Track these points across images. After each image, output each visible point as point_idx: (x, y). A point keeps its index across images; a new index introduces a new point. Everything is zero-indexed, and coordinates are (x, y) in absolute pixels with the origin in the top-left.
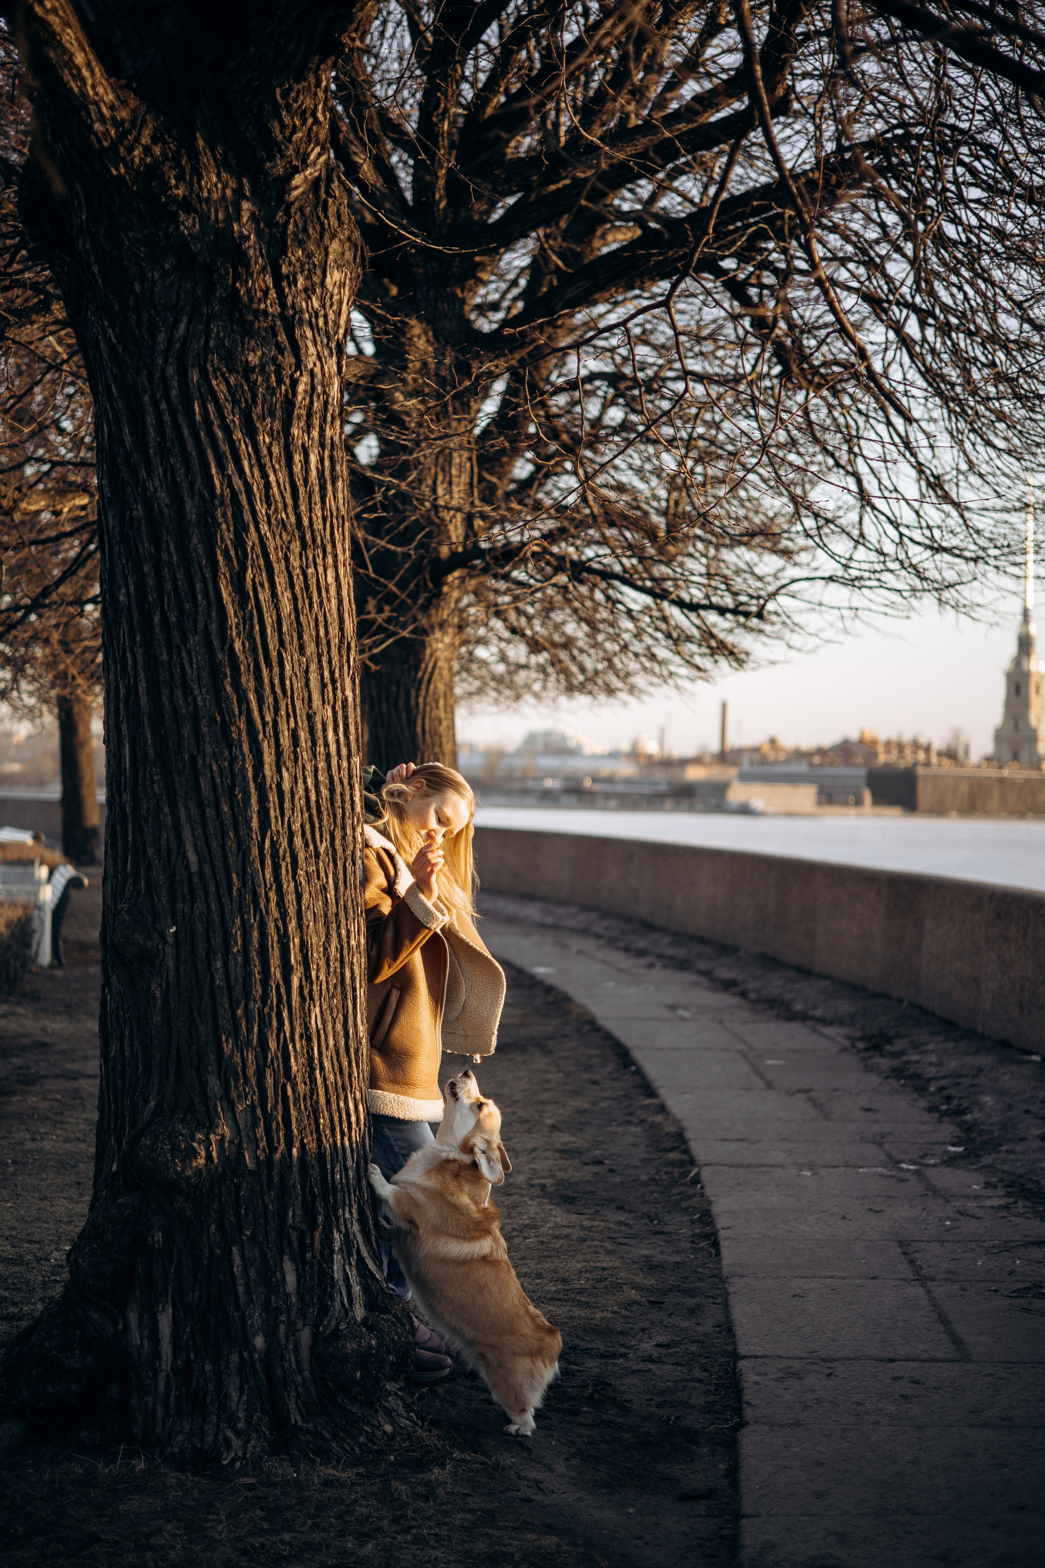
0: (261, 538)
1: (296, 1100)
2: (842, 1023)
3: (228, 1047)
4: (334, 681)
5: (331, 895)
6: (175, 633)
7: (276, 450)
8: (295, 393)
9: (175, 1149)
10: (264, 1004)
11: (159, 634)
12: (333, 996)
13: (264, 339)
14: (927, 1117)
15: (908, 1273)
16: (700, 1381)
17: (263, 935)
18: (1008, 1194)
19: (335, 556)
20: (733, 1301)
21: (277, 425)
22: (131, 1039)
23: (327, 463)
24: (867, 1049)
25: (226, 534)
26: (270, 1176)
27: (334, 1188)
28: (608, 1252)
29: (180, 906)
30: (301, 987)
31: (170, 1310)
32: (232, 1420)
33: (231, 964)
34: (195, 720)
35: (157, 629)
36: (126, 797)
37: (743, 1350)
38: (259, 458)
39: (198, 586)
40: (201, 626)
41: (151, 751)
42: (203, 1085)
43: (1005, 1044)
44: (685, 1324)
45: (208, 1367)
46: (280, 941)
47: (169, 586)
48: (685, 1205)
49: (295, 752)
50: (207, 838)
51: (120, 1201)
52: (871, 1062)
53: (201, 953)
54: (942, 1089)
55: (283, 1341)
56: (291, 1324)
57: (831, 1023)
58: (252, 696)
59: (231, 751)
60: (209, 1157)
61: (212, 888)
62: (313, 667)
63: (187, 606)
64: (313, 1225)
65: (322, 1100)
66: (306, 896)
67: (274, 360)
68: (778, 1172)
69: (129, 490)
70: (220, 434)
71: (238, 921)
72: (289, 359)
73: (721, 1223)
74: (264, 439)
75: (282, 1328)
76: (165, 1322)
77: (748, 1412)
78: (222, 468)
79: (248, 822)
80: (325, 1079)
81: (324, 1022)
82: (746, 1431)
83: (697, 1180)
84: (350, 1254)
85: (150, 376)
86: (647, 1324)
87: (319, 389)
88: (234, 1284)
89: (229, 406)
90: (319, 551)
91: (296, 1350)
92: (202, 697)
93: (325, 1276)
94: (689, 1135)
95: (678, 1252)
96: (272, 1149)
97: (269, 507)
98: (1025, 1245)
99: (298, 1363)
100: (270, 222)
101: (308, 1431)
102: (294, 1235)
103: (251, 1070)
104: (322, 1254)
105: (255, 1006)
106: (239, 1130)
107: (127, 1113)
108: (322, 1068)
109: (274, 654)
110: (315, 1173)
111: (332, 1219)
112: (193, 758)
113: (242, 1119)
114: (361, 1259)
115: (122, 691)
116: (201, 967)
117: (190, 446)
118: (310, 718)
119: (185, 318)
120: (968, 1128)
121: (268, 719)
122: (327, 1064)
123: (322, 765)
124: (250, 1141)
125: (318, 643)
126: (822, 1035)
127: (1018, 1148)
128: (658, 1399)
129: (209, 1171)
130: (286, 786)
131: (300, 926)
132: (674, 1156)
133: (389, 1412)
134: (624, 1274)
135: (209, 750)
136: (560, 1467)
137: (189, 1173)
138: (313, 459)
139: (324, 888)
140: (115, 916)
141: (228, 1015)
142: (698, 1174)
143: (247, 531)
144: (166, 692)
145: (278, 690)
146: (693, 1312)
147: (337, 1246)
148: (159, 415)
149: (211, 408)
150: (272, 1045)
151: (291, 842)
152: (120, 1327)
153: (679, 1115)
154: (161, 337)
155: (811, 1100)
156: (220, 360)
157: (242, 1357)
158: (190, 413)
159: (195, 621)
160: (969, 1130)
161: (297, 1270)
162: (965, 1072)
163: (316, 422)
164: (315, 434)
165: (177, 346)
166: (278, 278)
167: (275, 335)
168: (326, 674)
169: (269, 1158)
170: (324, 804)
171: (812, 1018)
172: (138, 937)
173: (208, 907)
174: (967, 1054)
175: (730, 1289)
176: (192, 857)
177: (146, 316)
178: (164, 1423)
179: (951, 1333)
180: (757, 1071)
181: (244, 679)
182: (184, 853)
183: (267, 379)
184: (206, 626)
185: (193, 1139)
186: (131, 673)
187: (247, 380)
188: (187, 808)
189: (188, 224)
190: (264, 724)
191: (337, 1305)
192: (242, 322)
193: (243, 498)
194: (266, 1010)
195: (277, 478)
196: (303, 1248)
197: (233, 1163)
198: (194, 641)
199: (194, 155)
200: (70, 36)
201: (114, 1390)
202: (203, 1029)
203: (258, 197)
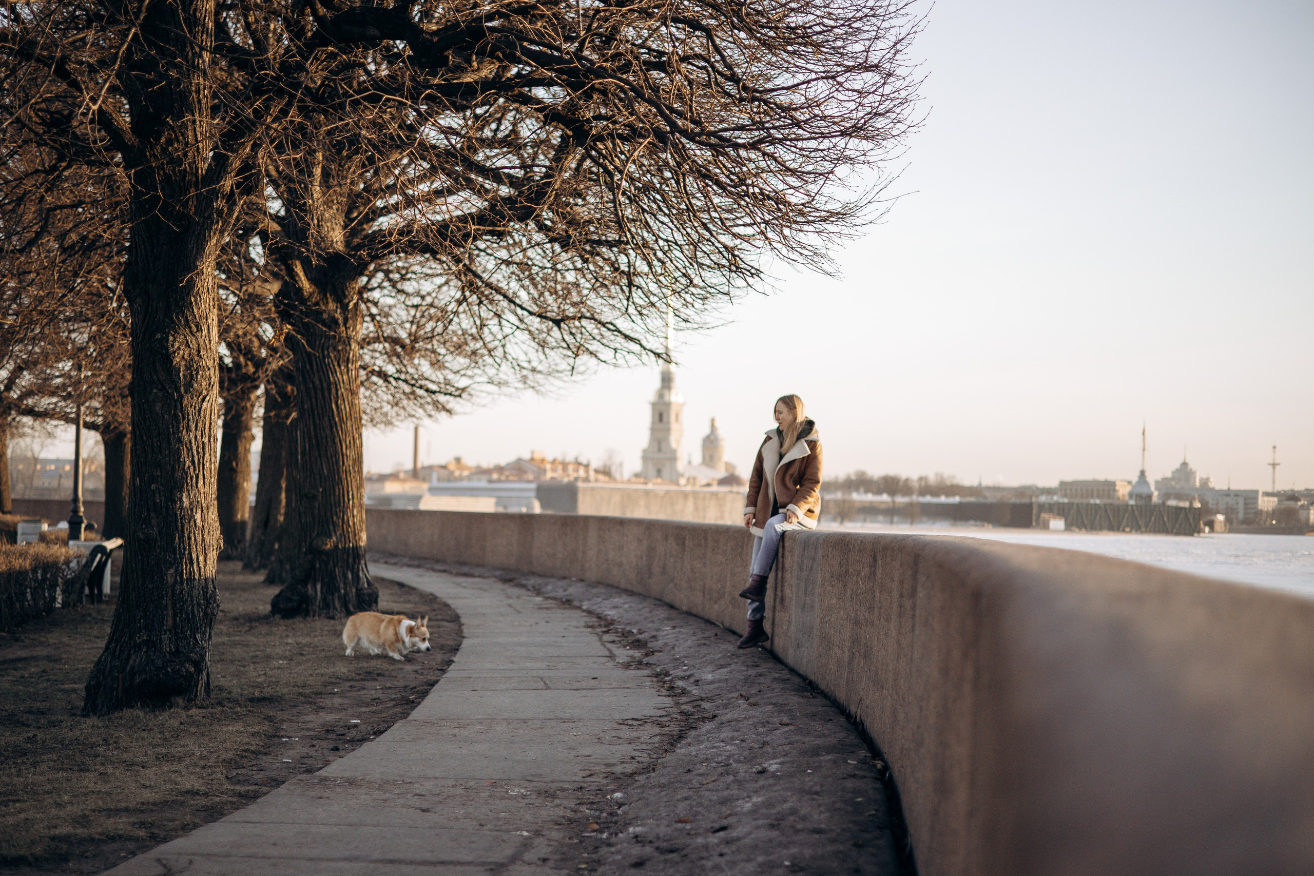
0: (342, 393)
1: (351, 533)
3: (335, 518)
4: (358, 428)
5: (358, 483)
6: (321, 417)
7: (345, 370)
9: (322, 544)
11: (316, 417)
13: (343, 343)
17: (343, 492)
21: (345, 364)
25: (333, 391)
26: (345, 551)
32: (336, 610)
36: (307, 457)
38: (341, 373)
40: (327, 415)
42: (328, 528)
50: (329, 467)
53: (328, 496)
56: (350, 587)
59: (335, 446)
60: (331, 545)
61: (330, 480)
62: (353, 424)
63: (324, 410)
64: (354, 564)
66: (353, 482)
67: (345, 348)
70: (332, 367)
71: (337, 488)
72: (348, 348)
74: (342, 368)
75: (348, 588)
76: (319, 587)
78: (332, 375)
79: (339, 463)
88: (336, 577)
89: (334, 360)
93: (358, 577)
96: (345, 544)
97: (344, 385)
100: (344, 314)
102: (350, 567)
103: (340, 525)
104: (357, 572)
105: (341, 509)
106: (337, 539)
109: (345, 422)
111: (359, 563)
112: (326, 448)
113: (338, 536)
116: (328, 499)
117: (325, 370)
118: (353, 437)
121: (344, 438)
124: (340, 542)
129: (331, 549)
137: (326, 549)
141: (335, 511)
149: (330, 360)
150: (345, 518)
156: (332, 349)
157: (339, 595)
158: (324, 362)
159: (326, 413)
166: (346, 328)
169: (345, 547)
173: (330, 484)
176: (325, 472)
183: (343, 353)
184: (329, 415)
185: (327, 541)
187: (338, 353)
189: (325, 316)
192: (338, 339)
193: (337, 383)
194: (344, 510)
195: (345, 377)
196: (353, 568)
197: (336, 547)
198: (326, 418)
199: (327, 299)
200: (301, 274)
201: (304, 606)
202: (329, 514)
203: (341, 308)
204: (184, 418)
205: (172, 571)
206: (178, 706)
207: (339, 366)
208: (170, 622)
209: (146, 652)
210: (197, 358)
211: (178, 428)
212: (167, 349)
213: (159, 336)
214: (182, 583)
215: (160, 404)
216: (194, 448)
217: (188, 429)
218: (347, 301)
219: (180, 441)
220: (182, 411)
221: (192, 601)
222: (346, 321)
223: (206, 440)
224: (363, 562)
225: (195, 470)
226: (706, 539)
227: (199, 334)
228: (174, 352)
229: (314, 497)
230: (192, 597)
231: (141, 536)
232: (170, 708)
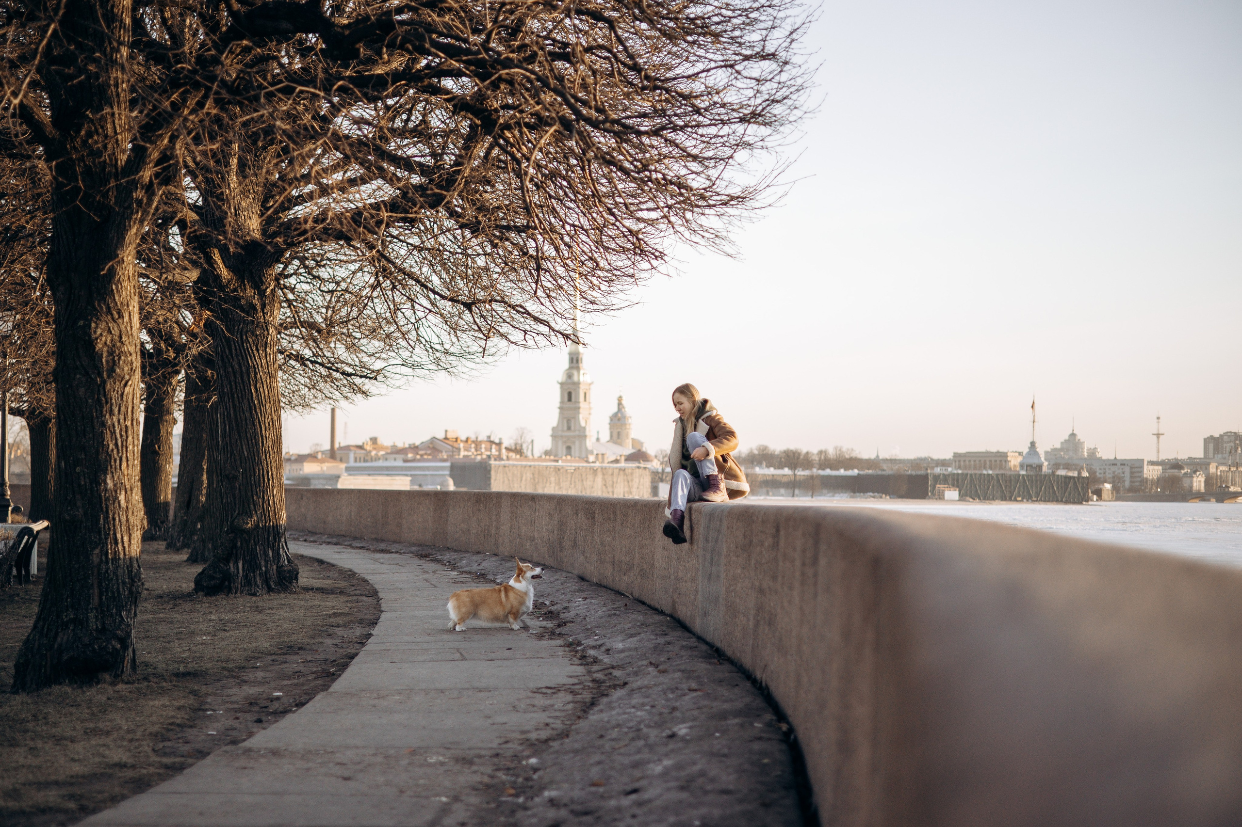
0: (260, 376)
1: (271, 511)
3: (255, 498)
4: (276, 411)
5: (278, 462)
6: (240, 400)
7: (263, 354)
9: (243, 522)
10: (263, 488)
11: (236, 399)
13: (260, 328)
17: (263, 472)
21: (264, 348)
25: (252, 375)
26: (265, 529)
29: (243, 464)
30: (272, 484)
32: (258, 587)
33: (255, 478)
34: (246, 420)
36: (228, 438)
38: (260, 357)
39: (246, 388)
42: (249, 507)
45: (251, 574)
46: (267, 473)
49: (269, 428)
50: (249, 448)
53: (248, 476)
54: (448, 561)
55: (269, 568)
56: (271, 564)
58: (259, 414)
59: (255, 427)
60: (251, 524)
61: (251, 460)
63: (243, 393)
64: (275, 543)
66: (272, 463)
67: (262, 332)
70: (250, 351)
71: (257, 468)
72: (266, 333)
74: (261, 352)
75: (269, 565)
76: (240, 565)
78: (251, 359)
79: (259, 444)
88: (257, 555)
89: (252, 344)
91: (272, 570)
92: (247, 414)
93: (279, 554)
96: (266, 522)
97: (262, 368)
99: (273, 573)
100: (262, 299)
101: (276, 588)
102: (271, 544)
103: (261, 504)
104: (278, 550)
105: (261, 488)
106: (258, 518)
109: (264, 404)
111: (279, 541)
112: (245, 429)
113: (259, 515)
114: (285, 550)
116: (248, 479)
117: (243, 354)
118: (272, 418)
124: (261, 520)
125: (273, 401)
129: (251, 527)
130: (267, 436)
131: (271, 470)
135: (249, 427)
137: (247, 527)
139: (276, 461)
141: (255, 490)
143: (257, 374)
145: (265, 413)
147: (281, 548)
149: (248, 345)
150: (266, 498)
151: (269, 449)
156: (250, 333)
157: (260, 572)
158: (243, 346)
159: (245, 396)
161: (272, 552)
166: (264, 313)
169: (265, 525)
173: (250, 465)
176: (245, 452)
181: (257, 410)
183: (261, 338)
184: (248, 397)
185: (247, 520)
187: (256, 338)
189: (243, 302)
190: (262, 421)
192: (256, 324)
193: (256, 366)
195: (264, 361)
196: (274, 546)
197: (257, 526)
198: (245, 401)
199: (245, 285)
200: (220, 262)
201: (227, 583)
202: (249, 494)
203: (259, 294)
204: (107, 403)
205: (97, 551)
206: (105, 682)
207: (258, 350)
208: (96, 600)
209: (73, 630)
210: (119, 344)
211: (102, 412)
212: (90, 335)
213: (81, 323)
214: (107, 562)
215: (83, 389)
216: (118, 431)
217: (111, 413)
218: (264, 287)
219: (103, 424)
220: (105, 395)
221: (117, 580)
222: (263, 306)
223: (129, 423)
224: (283, 540)
225: (118, 452)
226: (615, 513)
227: (120, 321)
228: (97, 339)
229: (235, 478)
230: (117, 576)
231: (67, 517)
232: (98, 683)
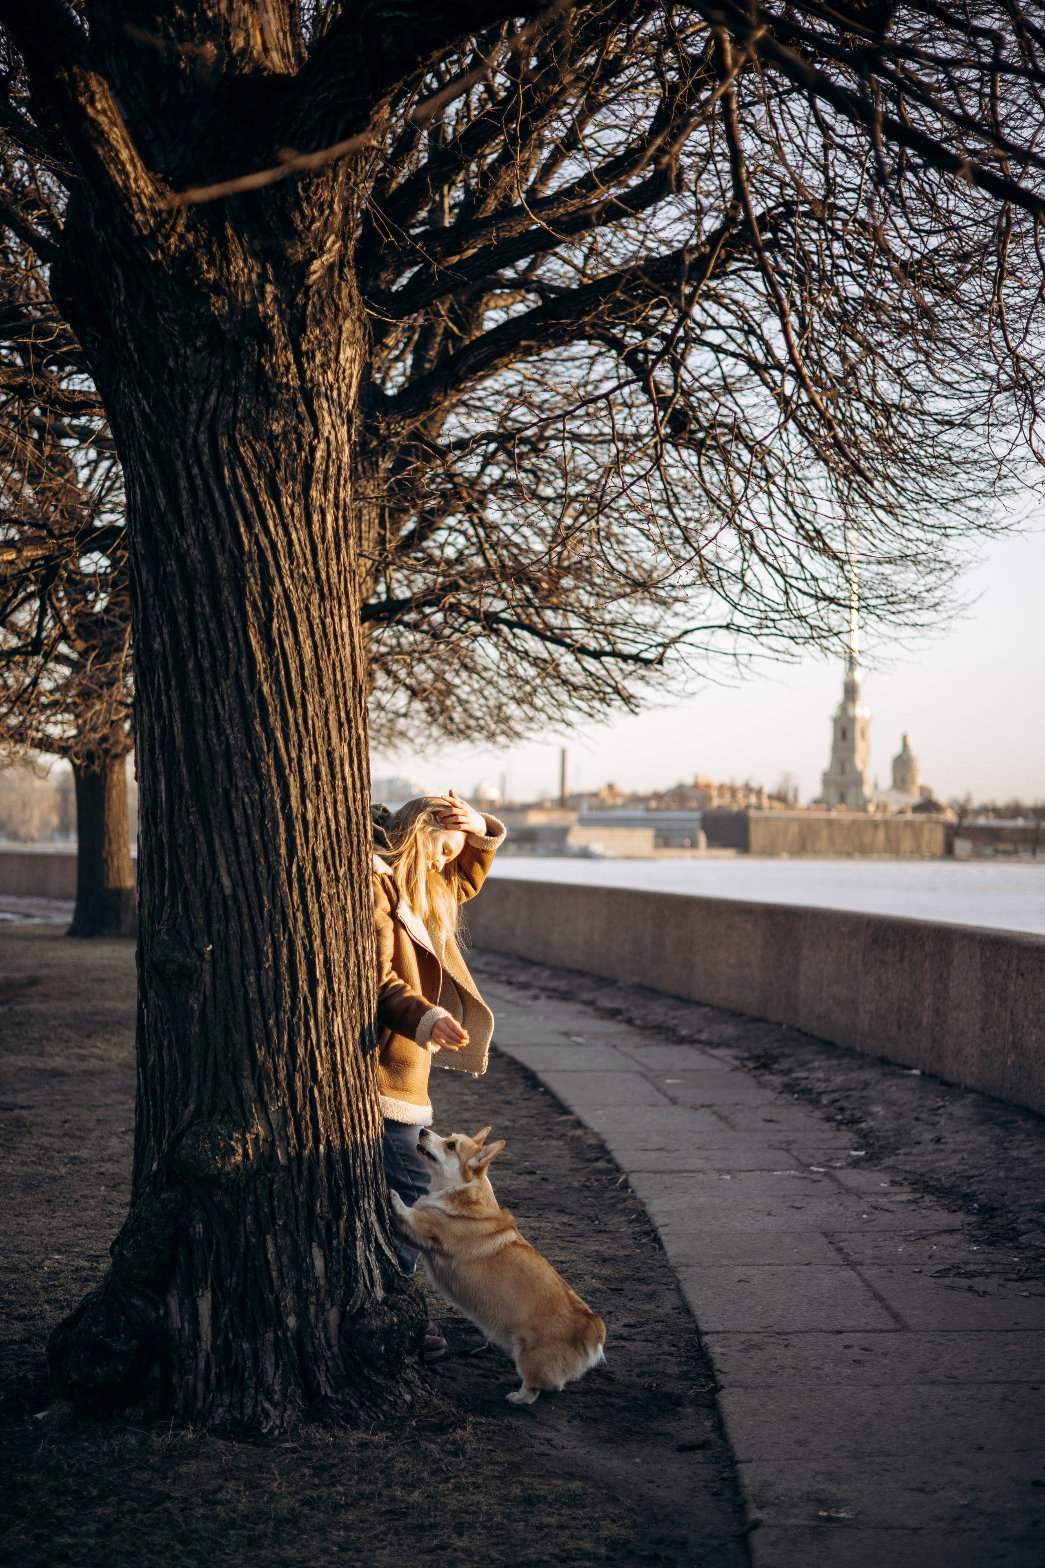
0: (285, 590)
1: (322, 1101)
2: (728, 1046)
3: (261, 1054)
4: (349, 721)
5: (349, 915)
6: (208, 678)
7: (297, 510)
8: (313, 459)
9: (215, 1147)
10: (293, 1014)
11: (193, 679)
12: (352, 1007)
13: (286, 409)
14: (826, 1126)
15: (838, 1259)
16: (671, 1354)
17: (292, 952)
18: (914, 1191)
19: (349, 607)
20: (685, 1287)
21: (298, 488)
22: (170, 1048)
23: (341, 522)
24: (756, 1068)
25: (254, 587)
26: (299, 1170)
27: (356, 1181)
28: (562, 1249)
29: (215, 926)
30: (325, 999)
31: (210, 1295)
32: (268, 1393)
33: (263, 978)
34: (228, 757)
35: (192, 674)
36: (163, 828)
37: (704, 1327)
38: (282, 518)
39: (230, 635)
40: (232, 671)
41: (187, 786)
42: (239, 1090)
43: (884, 1061)
44: (646, 1307)
45: (246, 1346)
46: (306, 957)
47: (202, 635)
48: (621, 1206)
49: (317, 786)
50: (239, 863)
51: (163, 1196)
52: (762, 1079)
53: (236, 969)
54: (835, 1101)
55: (313, 1320)
56: (320, 1305)
57: (718, 1046)
58: (279, 735)
59: (260, 785)
60: (246, 1154)
61: (245, 910)
62: (332, 708)
63: (219, 653)
64: (338, 1215)
65: (345, 1101)
66: (328, 916)
67: (295, 429)
68: (700, 1177)
69: (163, 547)
70: (247, 496)
71: (269, 939)
72: (308, 428)
73: (658, 1221)
74: (287, 500)
75: (312, 1309)
76: (205, 1306)
77: (722, 1379)
78: (249, 527)
79: (277, 849)
80: (346, 1082)
81: (345, 1030)
82: (723, 1393)
83: (626, 1186)
84: (369, 1241)
85: (183, 444)
86: (612, 1309)
87: (334, 455)
88: (269, 1270)
89: (255, 471)
90: (336, 603)
91: (325, 1328)
92: (234, 736)
93: (349, 1261)
94: (610, 1146)
95: (624, 1247)
96: (302, 1145)
97: (292, 563)
98: (939, 1233)
99: (328, 1340)
100: (291, 304)
101: (338, 1401)
102: (322, 1224)
103: (282, 1075)
104: (346, 1240)
105: (285, 1017)
106: (271, 1130)
107: (167, 1116)
108: (344, 1072)
109: (298, 696)
110: (339, 1167)
111: (354, 1210)
112: (226, 792)
113: (274, 1119)
114: (378, 1246)
115: (157, 732)
116: (236, 981)
117: (221, 507)
118: (330, 754)
119: (215, 391)
120: (865, 1135)
121: (294, 755)
122: (348, 1068)
123: (340, 797)
124: (282, 1139)
125: (335, 686)
126: (712, 1056)
127: (915, 1151)
128: (636, 1370)
129: (245, 1167)
130: (310, 816)
131: (324, 943)
132: (601, 1164)
133: (408, 1383)
134: (582, 1266)
135: (241, 784)
136: (564, 1427)
137: (228, 1168)
138: (329, 518)
139: (344, 909)
140: (153, 936)
141: (261, 1025)
142: (626, 1180)
143: (272, 584)
144: (200, 731)
145: (302, 728)
146: (651, 1297)
147: (359, 1233)
148: (191, 478)
149: (239, 472)
150: (301, 1051)
151: (314, 867)
152: (161, 1312)
153: (597, 1129)
154: (193, 407)
155: (715, 1113)
156: (247, 428)
157: (276, 1335)
158: (220, 477)
159: (227, 667)
160: (865, 1136)
161: (324, 1256)
162: (853, 1086)
163: (332, 485)
164: (331, 496)
165: (208, 416)
166: (298, 354)
167: (296, 406)
168: (343, 714)
169: (299, 1155)
170: (343, 832)
171: (699, 1042)
172: (178, 955)
173: (242, 927)
174: (851, 1070)
175: (680, 1277)
176: (226, 881)
177: (179, 389)
178: (205, 1398)
179: (888, 1308)
180: (659, 1090)
181: (271, 719)
182: (219, 878)
183: (289, 447)
184: (237, 672)
185: (231, 1138)
186: (167, 714)
187: (271, 446)
188: (221, 836)
189: (219, 305)
190: (290, 760)
191: (361, 1286)
192: (267, 394)
193: (269, 554)
194: (295, 1020)
195: (299, 535)
196: (330, 1236)
197: (267, 1159)
198: (226, 685)
199: (224, 242)
200: (117, 135)
201: (156, 1370)
202: (239, 1038)
203: (280, 281)
224: (368, 1204)
229: (189, 974)
